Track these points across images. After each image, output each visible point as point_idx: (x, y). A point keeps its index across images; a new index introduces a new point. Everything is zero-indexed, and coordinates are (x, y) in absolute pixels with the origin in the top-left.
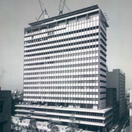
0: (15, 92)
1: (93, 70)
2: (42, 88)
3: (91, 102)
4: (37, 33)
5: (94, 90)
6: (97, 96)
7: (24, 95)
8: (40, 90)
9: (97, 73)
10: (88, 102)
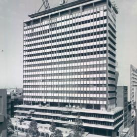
0: (15, 91)
1: (100, 66)
2: (43, 86)
3: (98, 102)
4: (37, 25)
5: (101, 89)
6: (105, 96)
7: (24, 94)
8: (41, 89)
9: (105, 69)
10: (95, 102)
